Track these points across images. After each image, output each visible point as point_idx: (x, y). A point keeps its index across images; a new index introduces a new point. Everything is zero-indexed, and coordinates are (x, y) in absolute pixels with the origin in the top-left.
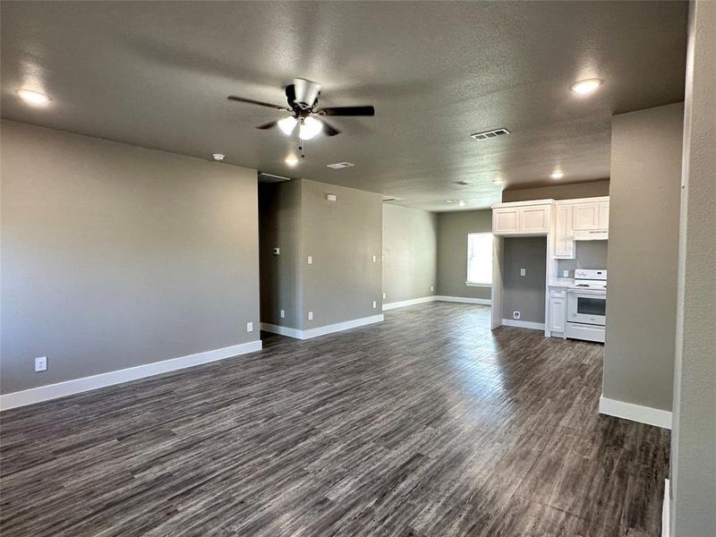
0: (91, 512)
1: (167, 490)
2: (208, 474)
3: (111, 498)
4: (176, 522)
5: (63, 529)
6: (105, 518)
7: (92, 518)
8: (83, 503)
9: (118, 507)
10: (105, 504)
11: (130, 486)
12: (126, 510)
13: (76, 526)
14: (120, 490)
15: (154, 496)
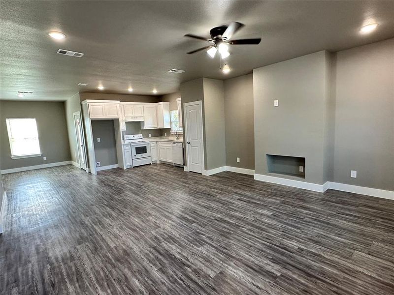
0: (319, 282)
1: (286, 256)
2: (266, 245)
3: (304, 277)
4: (305, 246)
5: (338, 288)
6: (320, 273)
7: (323, 278)
8: (316, 290)
9: (309, 271)
10: (309, 278)
11: (290, 273)
12: (309, 267)
13: (332, 283)
14: (295, 277)
15: (293, 259)
